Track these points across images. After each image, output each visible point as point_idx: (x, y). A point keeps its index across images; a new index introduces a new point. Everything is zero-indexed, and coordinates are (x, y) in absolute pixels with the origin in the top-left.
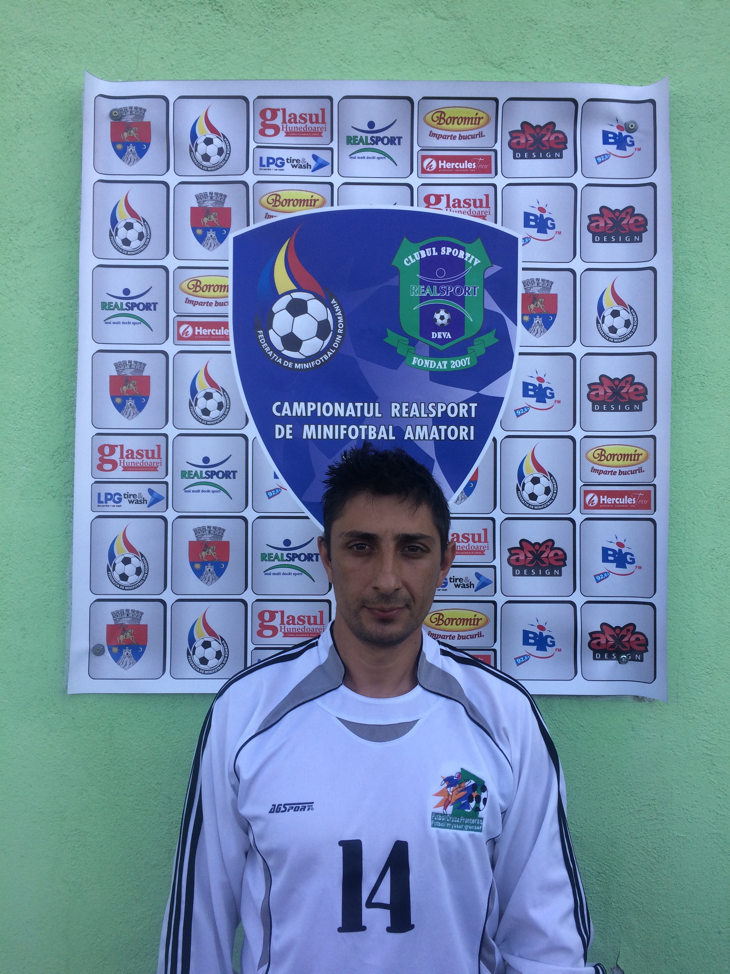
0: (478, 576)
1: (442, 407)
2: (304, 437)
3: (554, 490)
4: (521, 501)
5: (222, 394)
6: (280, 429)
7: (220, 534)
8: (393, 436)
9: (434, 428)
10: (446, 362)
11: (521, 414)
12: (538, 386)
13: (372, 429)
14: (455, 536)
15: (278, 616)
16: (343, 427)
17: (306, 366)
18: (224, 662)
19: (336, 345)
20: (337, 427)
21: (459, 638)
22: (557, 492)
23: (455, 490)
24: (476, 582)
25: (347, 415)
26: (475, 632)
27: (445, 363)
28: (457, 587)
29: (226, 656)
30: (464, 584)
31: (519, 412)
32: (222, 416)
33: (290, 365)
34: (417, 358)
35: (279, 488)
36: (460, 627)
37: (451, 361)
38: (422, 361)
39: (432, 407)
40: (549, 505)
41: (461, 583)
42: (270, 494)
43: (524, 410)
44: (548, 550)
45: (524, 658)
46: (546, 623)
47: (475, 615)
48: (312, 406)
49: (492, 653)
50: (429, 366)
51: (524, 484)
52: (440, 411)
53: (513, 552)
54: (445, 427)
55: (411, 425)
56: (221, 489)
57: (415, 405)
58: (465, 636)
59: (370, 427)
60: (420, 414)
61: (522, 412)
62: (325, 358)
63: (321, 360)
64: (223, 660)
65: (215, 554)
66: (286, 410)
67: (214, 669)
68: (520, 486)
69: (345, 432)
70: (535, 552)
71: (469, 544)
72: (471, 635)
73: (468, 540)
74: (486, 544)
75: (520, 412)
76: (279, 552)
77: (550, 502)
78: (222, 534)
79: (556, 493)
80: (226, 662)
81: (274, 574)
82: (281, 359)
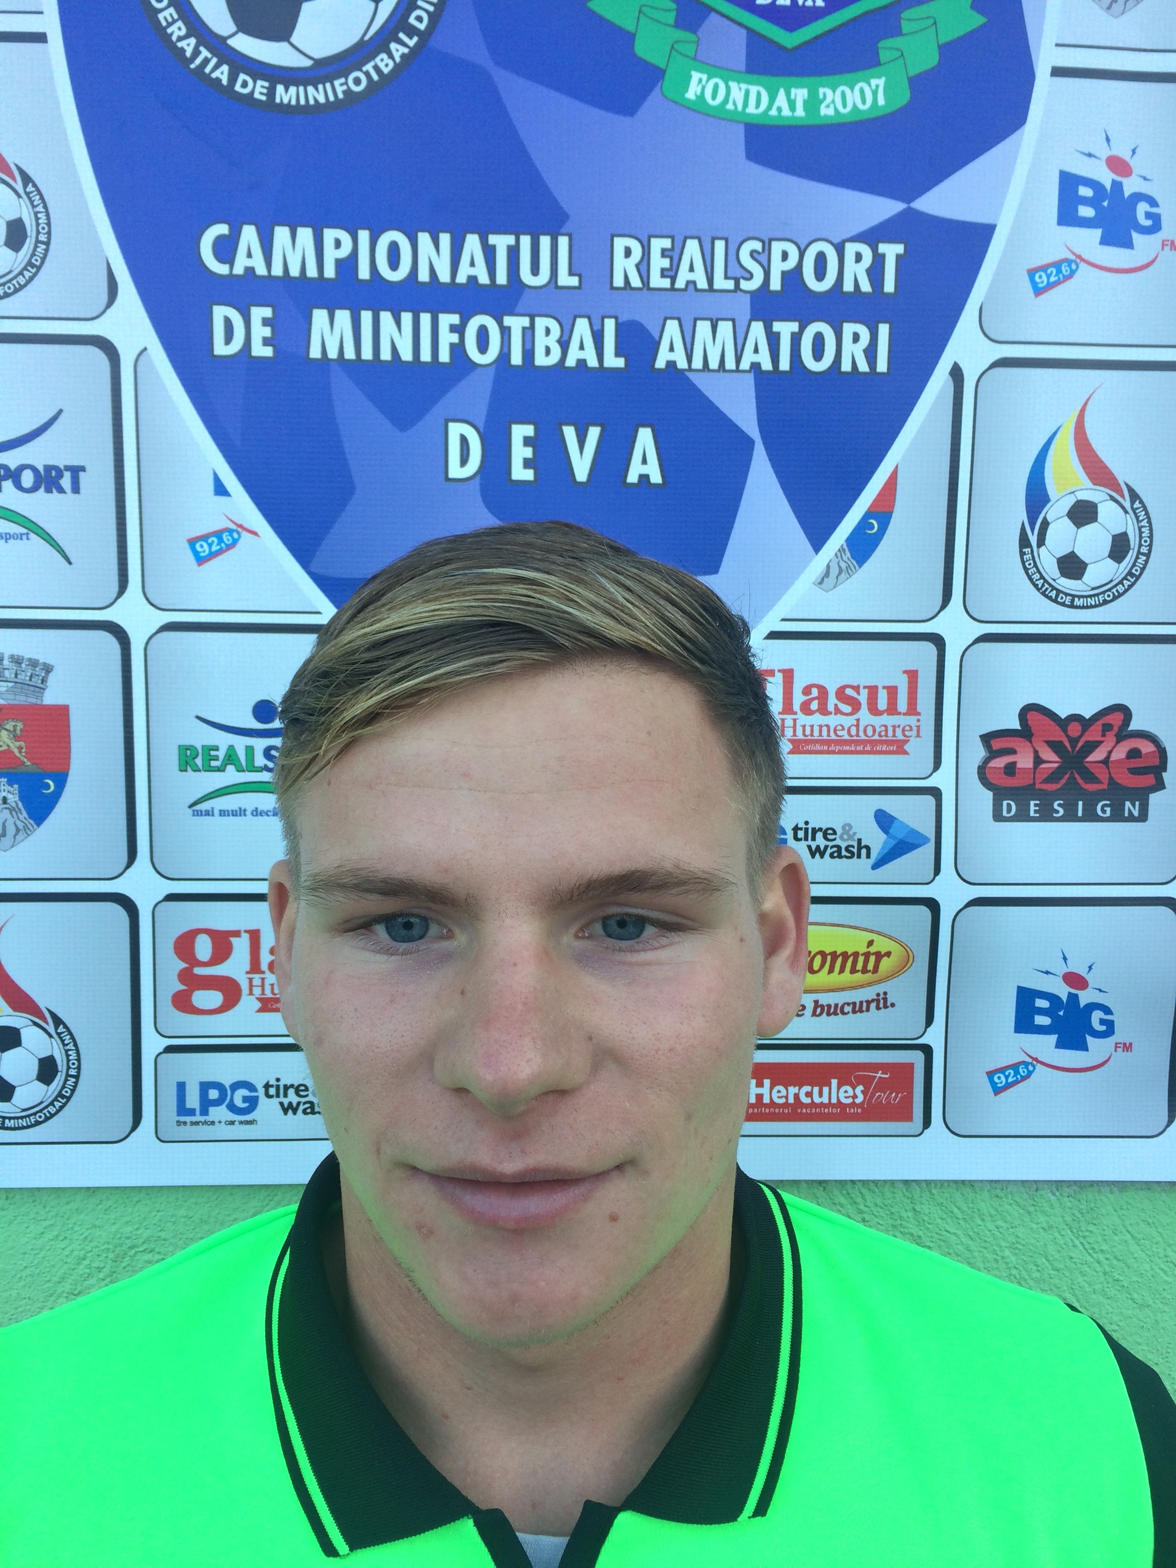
0: (884, 820)
1: (785, 256)
2: (315, 353)
3: (1140, 545)
4: (1031, 579)
5: (21, 190)
6: (229, 325)
7: (37, 681)
8: (618, 354)
9: (757, 329)
10: (804, 92)
11: (1050, 286)
12: (1108, 186)
13: (548, 331)
14: (815, 692)
15: (241, 946)
16: (447, 320)
17: (317, 95)
18: (67, 1092)
19: (419, 19)
20: (425, 319)
21: (819, 1010)
22: (1150, 551)
23: (817, 542)
24: (876, 840)
25: (461, 278)
26: (868, 993)
27: (800, 94)
28: (818, 855)
29: (73, 1072)
30: (839, 847)
31: (1042, 279)
32: (25, 268)
33: (259, 89)
34: (704, 77)
35: (233, 527)
36: (822, 978)
37: (821, 91)
38: (722, 86)
39: (753, 254)
40: (1120, 595)
41: (830, 844)
42: (203, 549)
43: (1059, 271)
44: (1110, 739)
45: (1017, 1072)
46: (1090, 968)
47: (870, 943)
48: (338, 244)
49: (917, 1058)
50: (746, 104)
51: (1045, 524)
52: (778, 267)
53: (997, 745)
54: (794, 326)
55: (679, 319)
56: (32, 528)
57: (692, 248)
58: (836, 1005)
59: (541, 323)
60: (710, 280)
61: (1052, 279)
62: (381, 65)
63: (367, 74)
64: (63, 1087)
65: (20, 748)
66: (249, 255)
67: (35, 1114)
68: (1032, 530)
69: (455, 338)
70: (1067, 744)
71: (858, 720)
72: (854, 1004)
73: (856, 706)
74: (912, 720)
75: (1045, 278)
76: (240, 743)
77: (1125, 582)
78: (43, 681)
79: (1148, 555)
80: (73, 1091)
81: (223, 813)
82: (225, 68)
